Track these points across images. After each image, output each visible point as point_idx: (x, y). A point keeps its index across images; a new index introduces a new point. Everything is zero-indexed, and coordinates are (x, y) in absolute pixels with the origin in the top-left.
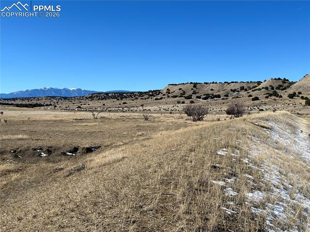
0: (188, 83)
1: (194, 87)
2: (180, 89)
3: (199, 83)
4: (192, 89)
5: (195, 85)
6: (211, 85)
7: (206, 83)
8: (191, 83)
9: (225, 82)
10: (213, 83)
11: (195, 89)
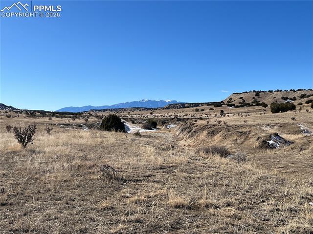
0: (251, 92)
1: (256, 95)
2: (241, 98)
3: (263, 91)
4: (254, 98)
5: (258, 94)
6: (275, 93)
7: (271, 92)
8: (254, 91)
9: (291, 90)
10: (278, 91)
11: (256, 97)
